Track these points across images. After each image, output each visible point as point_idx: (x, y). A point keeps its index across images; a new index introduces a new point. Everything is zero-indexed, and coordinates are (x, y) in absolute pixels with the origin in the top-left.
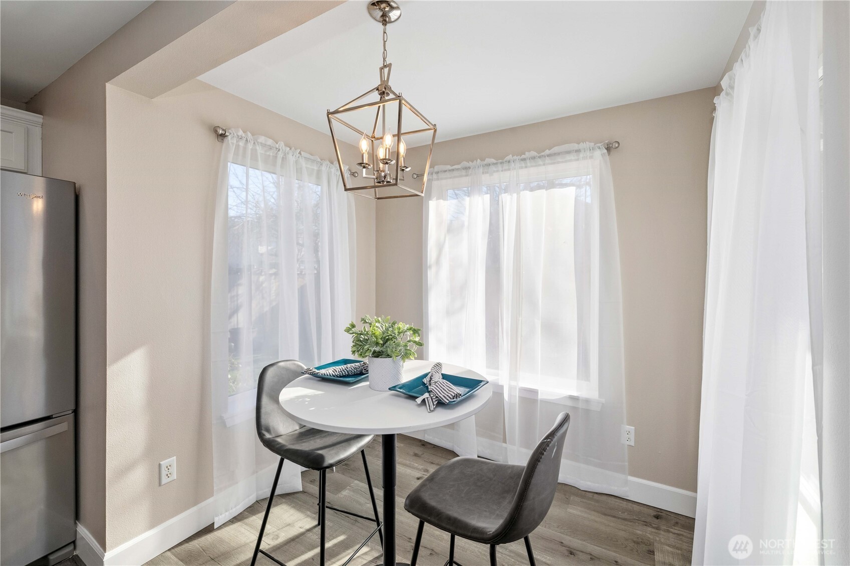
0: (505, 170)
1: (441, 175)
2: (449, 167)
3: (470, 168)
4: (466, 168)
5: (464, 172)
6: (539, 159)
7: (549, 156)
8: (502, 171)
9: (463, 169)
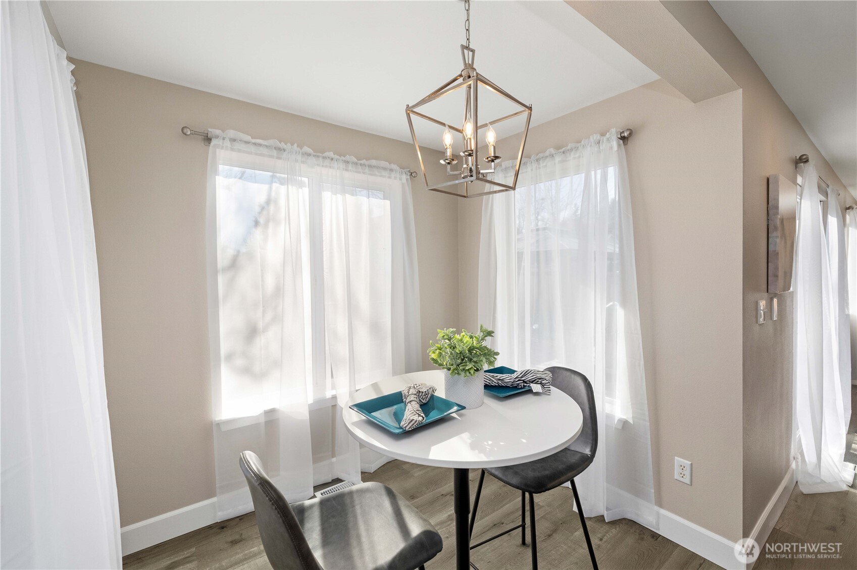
0: (326, 167)
1: (237, 145)
2: (248, 138)
3: (284, 150)
4: (279, 149)
5: (275, 153)
6: (360, 166)
7: (370, 166)
8: (323, 166)
9: (275, 148)
